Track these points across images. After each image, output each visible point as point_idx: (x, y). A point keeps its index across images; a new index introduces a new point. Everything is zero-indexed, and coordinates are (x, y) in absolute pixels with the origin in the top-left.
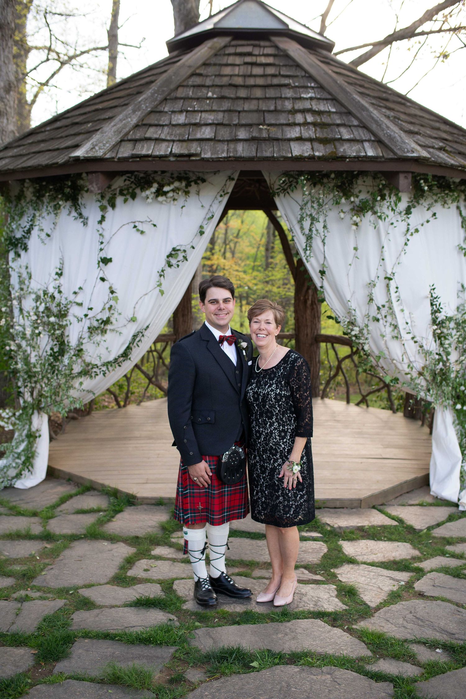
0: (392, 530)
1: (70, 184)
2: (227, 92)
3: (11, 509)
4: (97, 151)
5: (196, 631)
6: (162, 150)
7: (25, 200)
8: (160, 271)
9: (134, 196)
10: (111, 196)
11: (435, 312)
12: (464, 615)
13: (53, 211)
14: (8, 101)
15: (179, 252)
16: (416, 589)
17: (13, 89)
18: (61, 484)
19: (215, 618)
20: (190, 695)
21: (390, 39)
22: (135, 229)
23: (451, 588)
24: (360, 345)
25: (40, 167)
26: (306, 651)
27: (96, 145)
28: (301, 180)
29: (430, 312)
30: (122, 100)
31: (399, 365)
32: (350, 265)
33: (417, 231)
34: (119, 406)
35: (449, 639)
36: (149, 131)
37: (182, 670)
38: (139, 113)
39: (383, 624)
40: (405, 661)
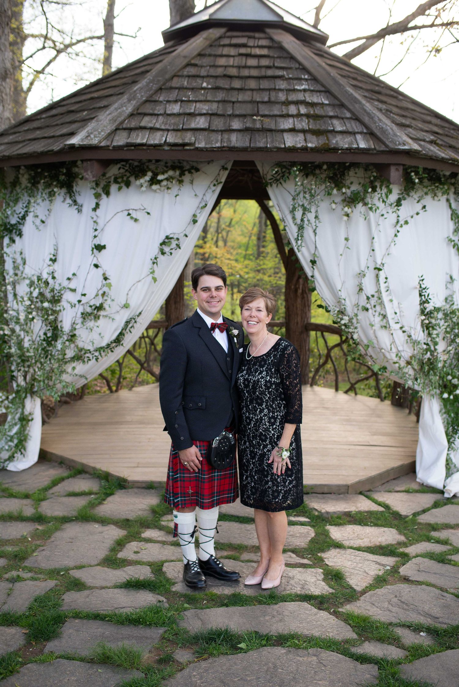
0: (379, 515)
1: (65, 171)
2: (222, 83)
3: (3, 491)
4: (92, 139)
5: (185, 612)
6: (157, 139)
7: (21, 187)
8: (153, 259)
9: (128, 185)
10: (105, 183)
11: (424, 302)
12: (448, 600)
13: (48, 198)
14: (4, 88)
15: (172, 240)
16: (402, 574)
17: (9, 76)
18: (54, 467)
19: (204, 600)
20: (179, 675)
21: (383, 33)
22: (129, 217)
23: (435, 573)
24: (349, 334)
25: (35, 154)
26: (292, 633)
27: (92, 133)
28: (294, 171)
29: (419, 303)
30: (117, 89)
31: (387, 355)
32: (341, 255)
33: (406, 222)
34: (111, 391)
35: (433, 623)
36: (144, 120)
37: (171, 650)
38: (134, 102)
39: (368, 608)
40: (390, 644)
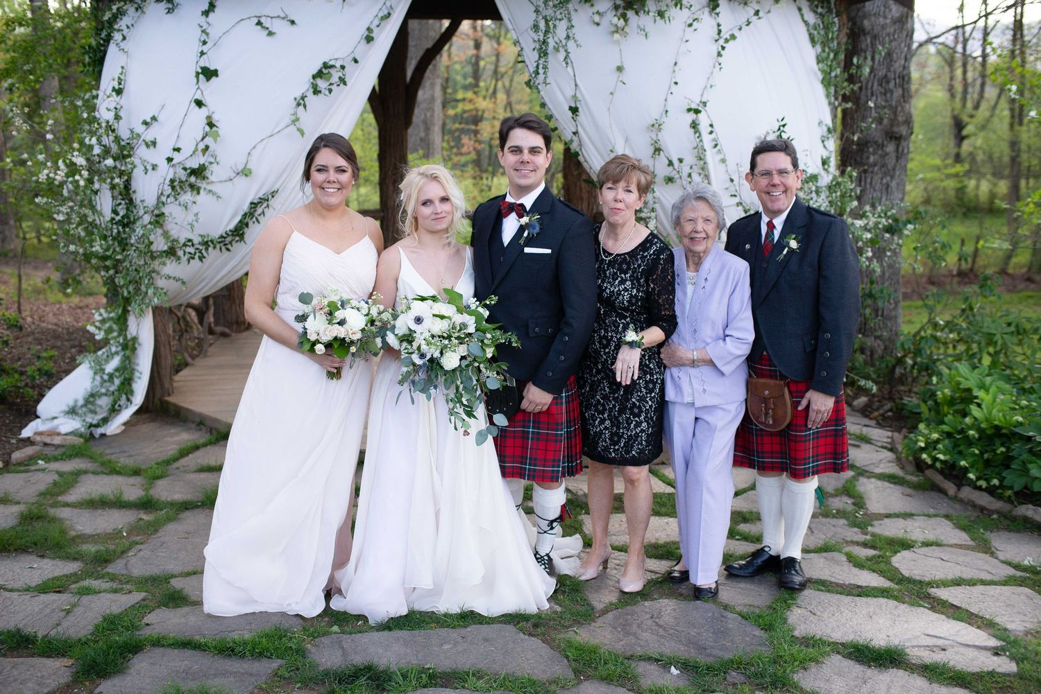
0: (664, 499)
3: (103, 464)
8: (298, 97)
12: (730, 622)
15: (333, 70)
18: (190, 429)
22: (259, 26)
26: (474, 668)
32: (612, 93)
35: (695, 655)
37: (284, 692)
39: (606, 633)
40: (619, 685)
